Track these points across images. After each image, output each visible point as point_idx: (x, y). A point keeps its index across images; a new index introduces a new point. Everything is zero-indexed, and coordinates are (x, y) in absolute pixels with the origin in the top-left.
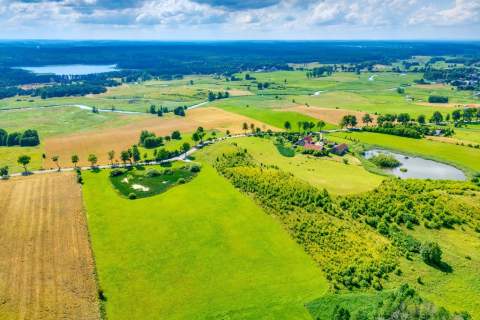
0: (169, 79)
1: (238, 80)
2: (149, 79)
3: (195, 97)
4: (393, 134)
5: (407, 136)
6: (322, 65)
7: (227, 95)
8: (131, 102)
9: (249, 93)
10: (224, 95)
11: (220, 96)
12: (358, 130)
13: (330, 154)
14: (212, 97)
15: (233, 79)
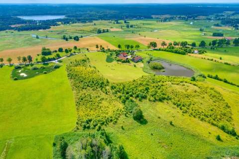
0: (85, 22)
1: (120, 23)
2: (76, 22)
3: (91, 32)
4: (173, 52)
5: (179, 53)
6: (171, 16)
7: (108, 31)
8: (58, 34)
9: (120, 30)
10: (106, 31)
11: (104, 31)
12: (157, 50)
13: (131, 62)
14: (99, 32)
15: (117, 23)
